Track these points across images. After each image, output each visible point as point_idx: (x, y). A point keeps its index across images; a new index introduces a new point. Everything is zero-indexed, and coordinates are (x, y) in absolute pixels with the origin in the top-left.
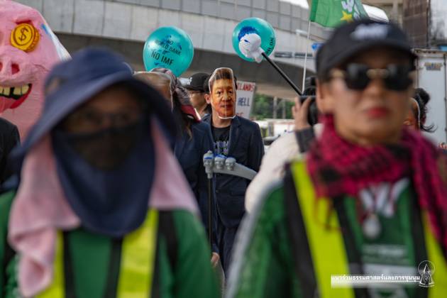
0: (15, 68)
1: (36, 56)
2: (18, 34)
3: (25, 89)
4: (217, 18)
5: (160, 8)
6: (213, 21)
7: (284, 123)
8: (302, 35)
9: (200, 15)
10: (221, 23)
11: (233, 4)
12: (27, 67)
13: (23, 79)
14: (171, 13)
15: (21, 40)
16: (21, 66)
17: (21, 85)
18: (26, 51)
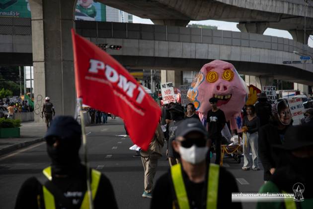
0: (225, 88)
1: (233, 82)
2: (225, 74)
3: (229, 96)
4: (256, 48)
5: (232, 45)
6: (255, 49)
7: (286, 92)
8: (296, 53)
9: (249, 47)
10: (258, 50)
11: (263, 41)
12: (230, 87)
13: (229, 92)
14: (236, 47)
15: (227, 76)
16: (228, 87)
17: (227, 95)
18: (229, 81)
